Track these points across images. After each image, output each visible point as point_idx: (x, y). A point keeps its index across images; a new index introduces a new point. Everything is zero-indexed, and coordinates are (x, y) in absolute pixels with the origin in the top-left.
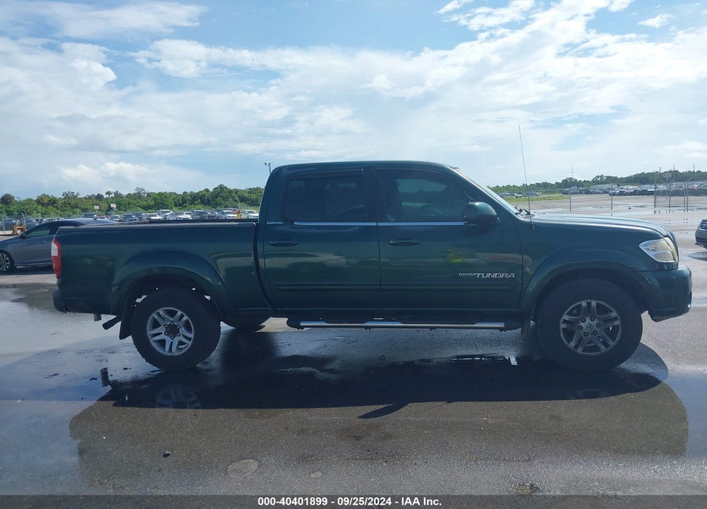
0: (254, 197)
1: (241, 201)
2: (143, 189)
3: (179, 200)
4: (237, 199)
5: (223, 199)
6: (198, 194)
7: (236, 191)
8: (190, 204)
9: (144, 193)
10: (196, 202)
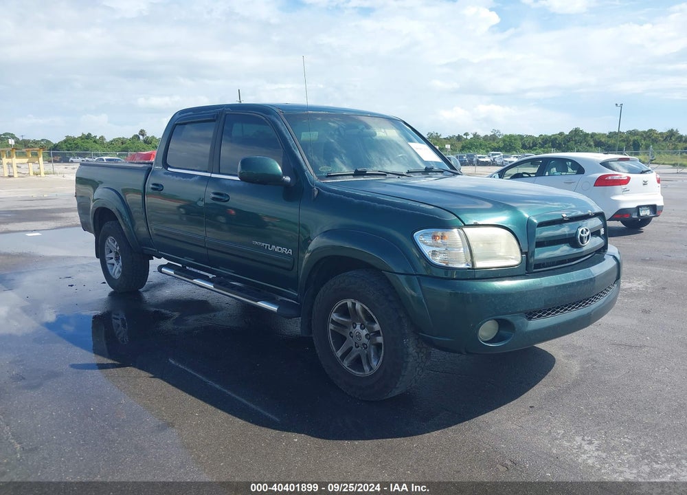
0: (612, 142)
1: (596, 146)
2: (498, 131)
3: (529, 143)
4: (592, 143)
5: (576, 143)
6: (550, 137)
7: (593, 135)
8: (540, 148)
9: (500, 135)
10: (547, 146)
